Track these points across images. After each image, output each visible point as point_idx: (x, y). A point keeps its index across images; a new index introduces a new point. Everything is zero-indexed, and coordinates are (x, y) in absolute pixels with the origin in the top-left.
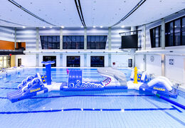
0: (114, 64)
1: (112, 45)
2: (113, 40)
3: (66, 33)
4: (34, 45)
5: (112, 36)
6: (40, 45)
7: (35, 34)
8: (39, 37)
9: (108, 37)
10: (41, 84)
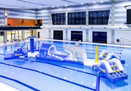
0: (118, 41)
1: (116, 20)
2: (116, 15)
3: (70, 10)
4: (48, 22)
5: (116, 10)
6: (51, 21)
7: (48, 13)
8: (51, 15)
9: (111, 12)
10: (23, 52)
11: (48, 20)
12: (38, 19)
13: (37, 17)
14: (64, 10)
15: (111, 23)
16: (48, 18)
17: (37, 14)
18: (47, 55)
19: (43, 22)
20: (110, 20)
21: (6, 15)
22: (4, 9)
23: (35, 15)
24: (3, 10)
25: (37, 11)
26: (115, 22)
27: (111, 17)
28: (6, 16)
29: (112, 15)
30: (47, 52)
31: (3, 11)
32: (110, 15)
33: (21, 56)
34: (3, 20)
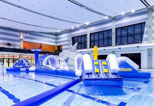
7: (68, 37)
8: (71, 38)
9: (147, 24)
10: (24, 64)
11: (68, 45)
12: (58, 45)
13: (57, 43)
14: (86, 30)
15: (147, 39)
16: (68, 43)
17: (57, 39)
18: (42, 65)
19: (63, 47)
20: (145, 36)
21: (22, 37)
22: (20, 31)
23: (54, 41)
24: (18, 32)
25: (57, 36)
26: (153, 37)
27: (147, 31)
28: (22, 39)
29: (148, 29)
30: (42, 62)
31: (18, 34)
32: (146, 29)
33: (22, 68)
34: (19, 43)
